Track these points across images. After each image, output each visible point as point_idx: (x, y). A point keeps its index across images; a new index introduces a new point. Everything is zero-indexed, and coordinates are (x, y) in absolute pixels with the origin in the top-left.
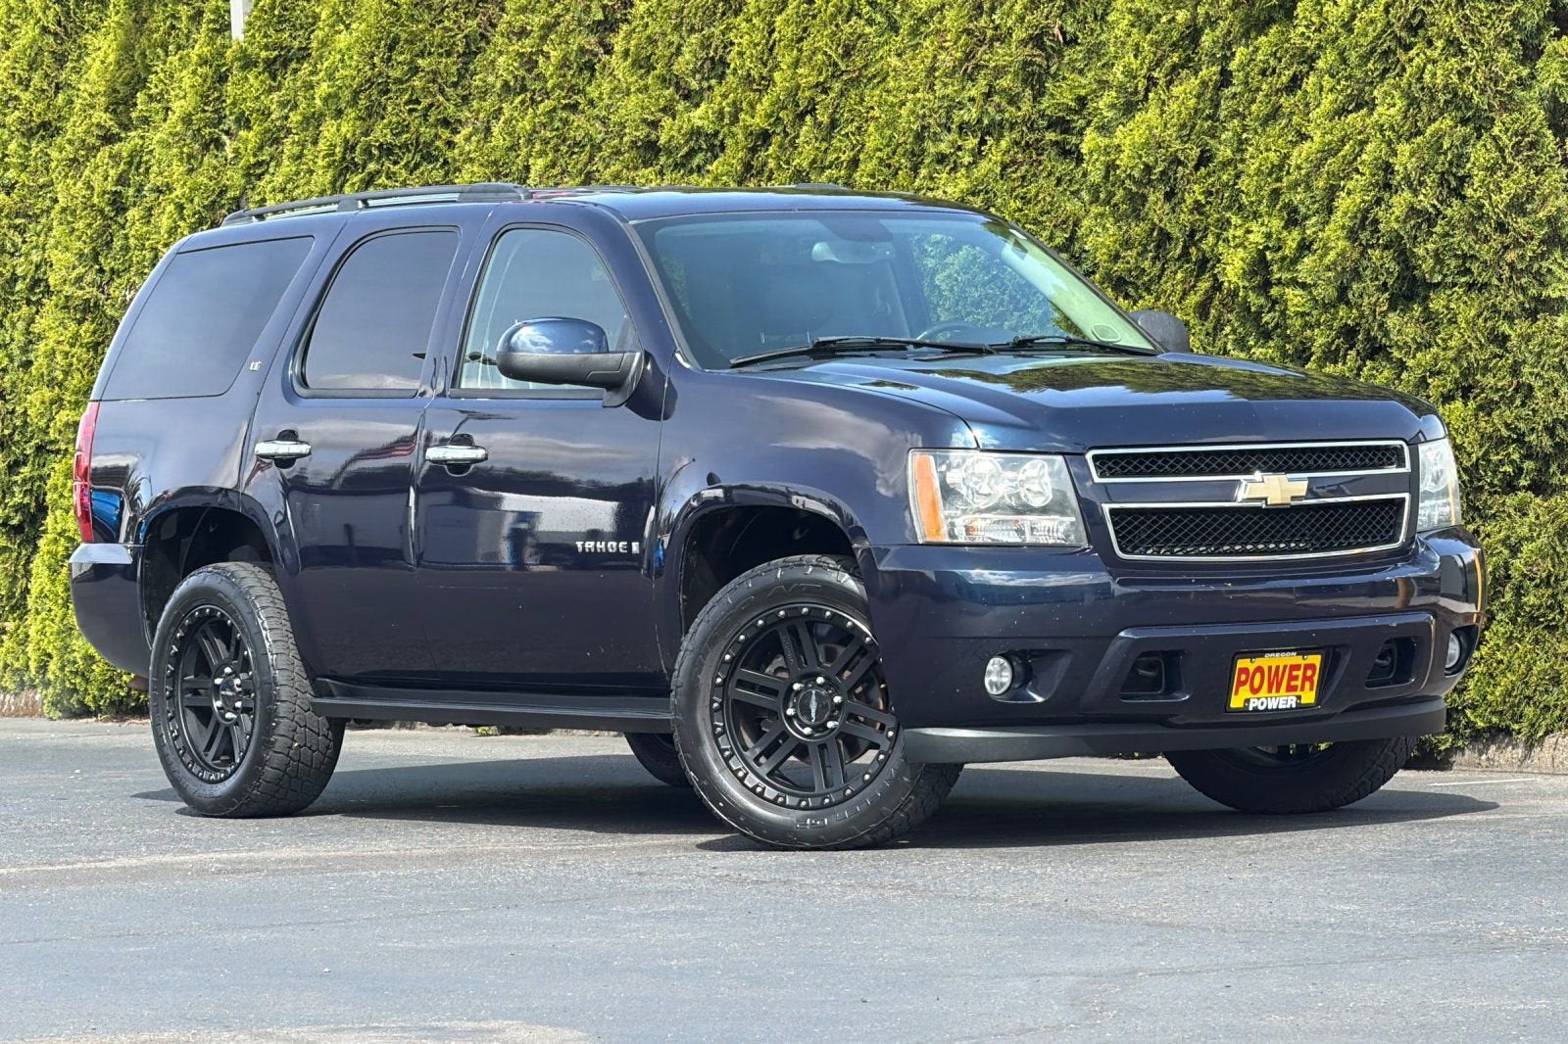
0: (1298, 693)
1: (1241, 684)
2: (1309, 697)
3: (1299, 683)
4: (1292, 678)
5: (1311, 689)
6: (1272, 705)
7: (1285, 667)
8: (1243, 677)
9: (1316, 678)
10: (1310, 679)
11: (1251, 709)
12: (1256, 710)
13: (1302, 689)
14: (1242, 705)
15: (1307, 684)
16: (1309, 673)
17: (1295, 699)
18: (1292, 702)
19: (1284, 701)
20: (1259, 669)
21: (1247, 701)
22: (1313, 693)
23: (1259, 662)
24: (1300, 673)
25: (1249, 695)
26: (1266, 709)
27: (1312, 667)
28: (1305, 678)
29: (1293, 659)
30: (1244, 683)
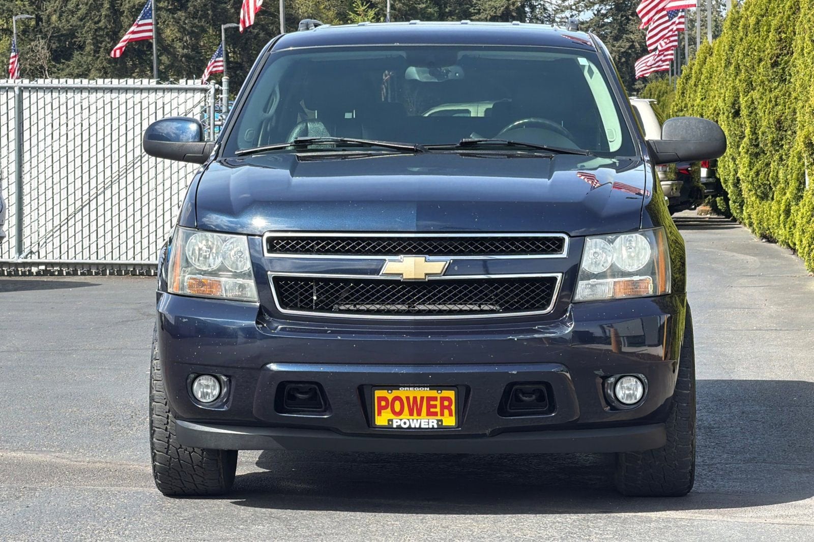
0: (439, 417)
1: (381, 408)
2: (450, 421)
3: (438, 410)
4: (429, 406)
5: (451, 415)
6: (415, 424)
7: (422, 398)
8: (383, 403)
9: (453, 407)
10: (449, 408)
11: (395, 426)
12: (399, 427)
13: (442, 414)
14: (386, 424)
15: (446, 412)
16: (446, 403)
17: (436, 422)
18: (432, 423)
19: (426, 422)
20: (397, 398)
21: (391, 420)
22: (453, 418)
23: (395, 393)
24: (438, 403)
25: (392, 416)
26: (410, 428)
27: (449, 399)
28: (443, 407)
29: (427, 392)
30: (385, 407)
